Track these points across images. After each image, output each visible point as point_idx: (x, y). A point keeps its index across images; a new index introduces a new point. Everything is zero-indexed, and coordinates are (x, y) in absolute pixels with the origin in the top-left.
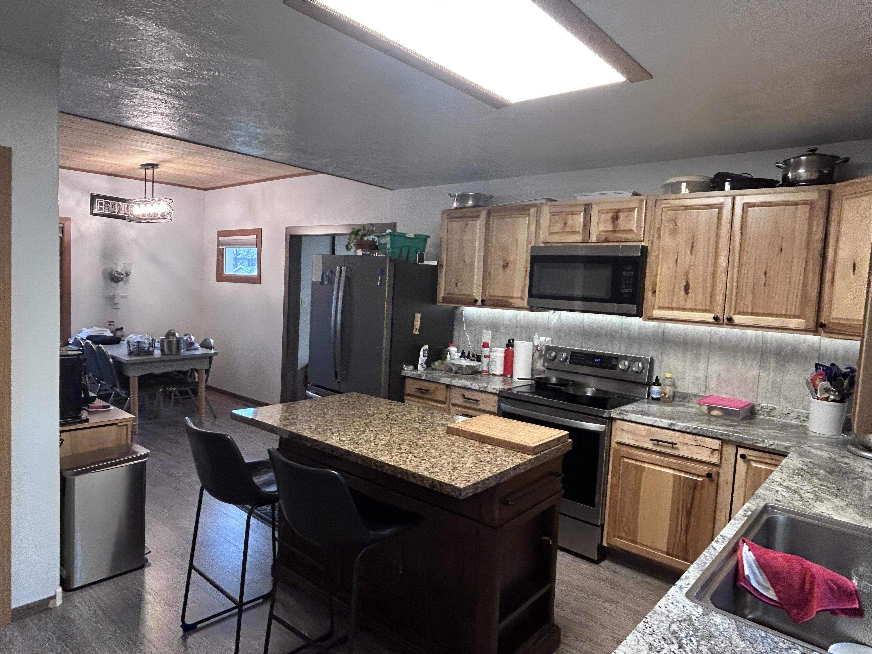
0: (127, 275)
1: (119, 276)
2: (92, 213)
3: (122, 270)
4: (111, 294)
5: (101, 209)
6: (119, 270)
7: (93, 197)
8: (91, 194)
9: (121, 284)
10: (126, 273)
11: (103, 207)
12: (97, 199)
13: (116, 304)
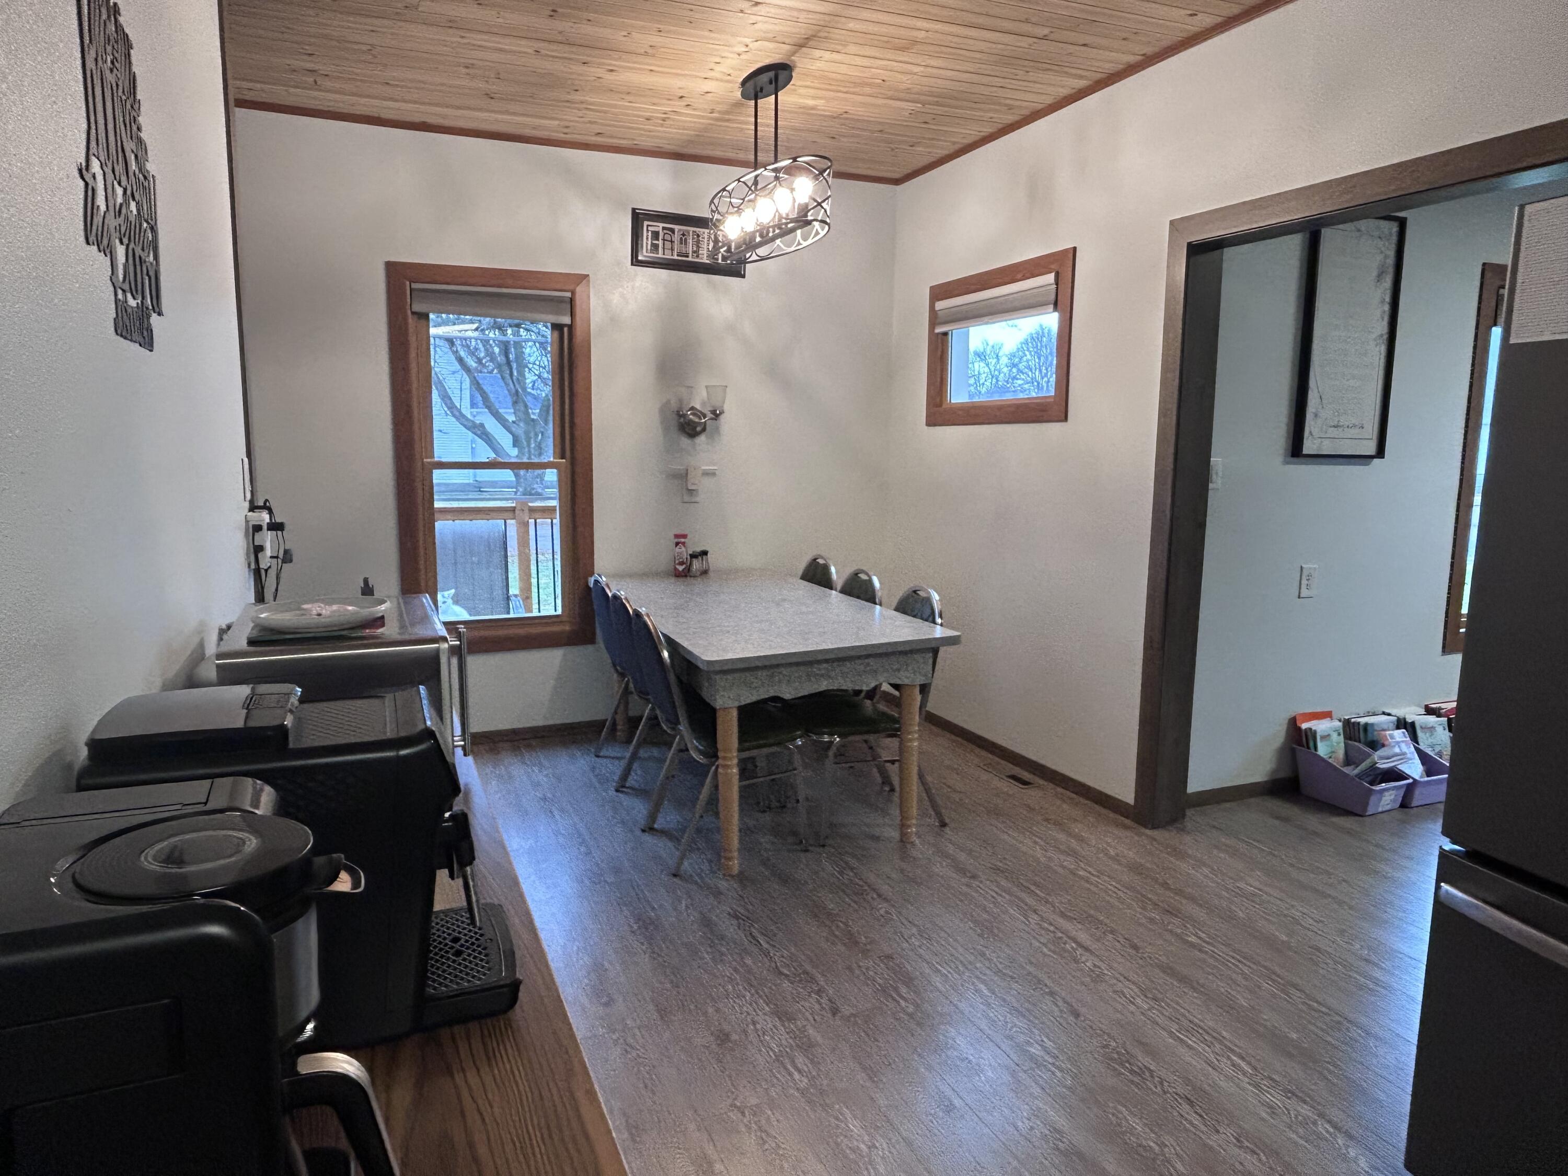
0: (716, 415)
1: (697, 420)
2: (635, 262)
3: (703, 404)
4: (678, 467)
5: (655, 247)
6: (698, 407)
7: (638, 218)
8: (634, 210)
9: (702, 438)
10: (714, 412)
11: (660, 243)
12: (646, 223)
13: (691, 492)
